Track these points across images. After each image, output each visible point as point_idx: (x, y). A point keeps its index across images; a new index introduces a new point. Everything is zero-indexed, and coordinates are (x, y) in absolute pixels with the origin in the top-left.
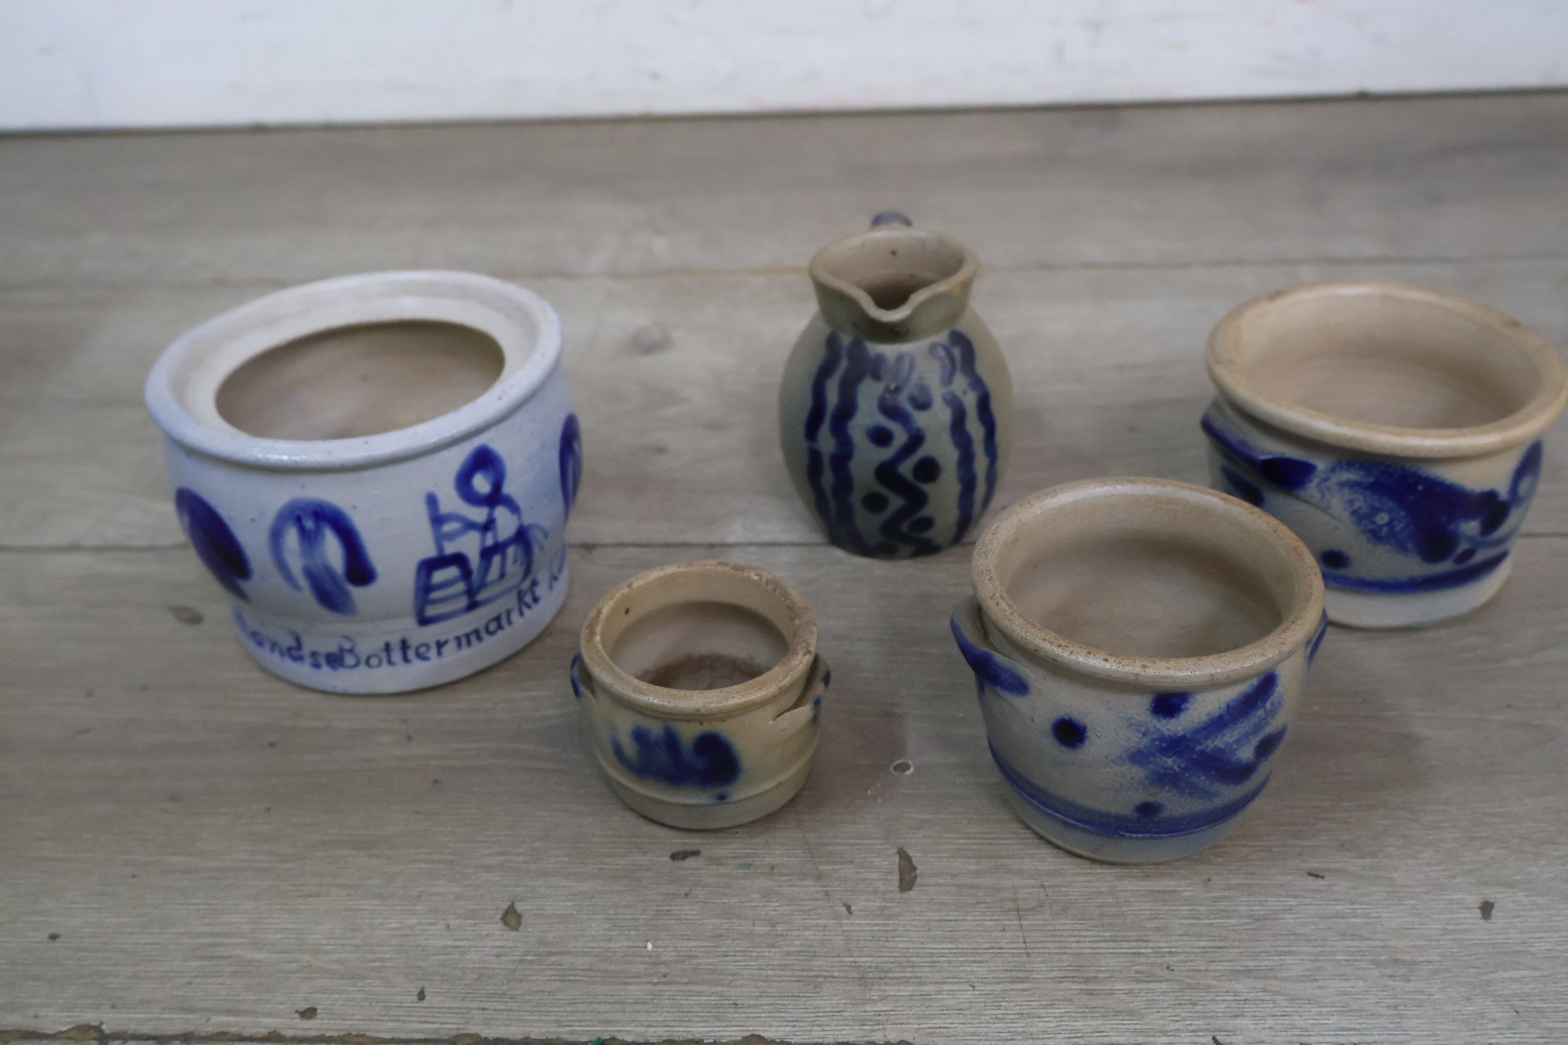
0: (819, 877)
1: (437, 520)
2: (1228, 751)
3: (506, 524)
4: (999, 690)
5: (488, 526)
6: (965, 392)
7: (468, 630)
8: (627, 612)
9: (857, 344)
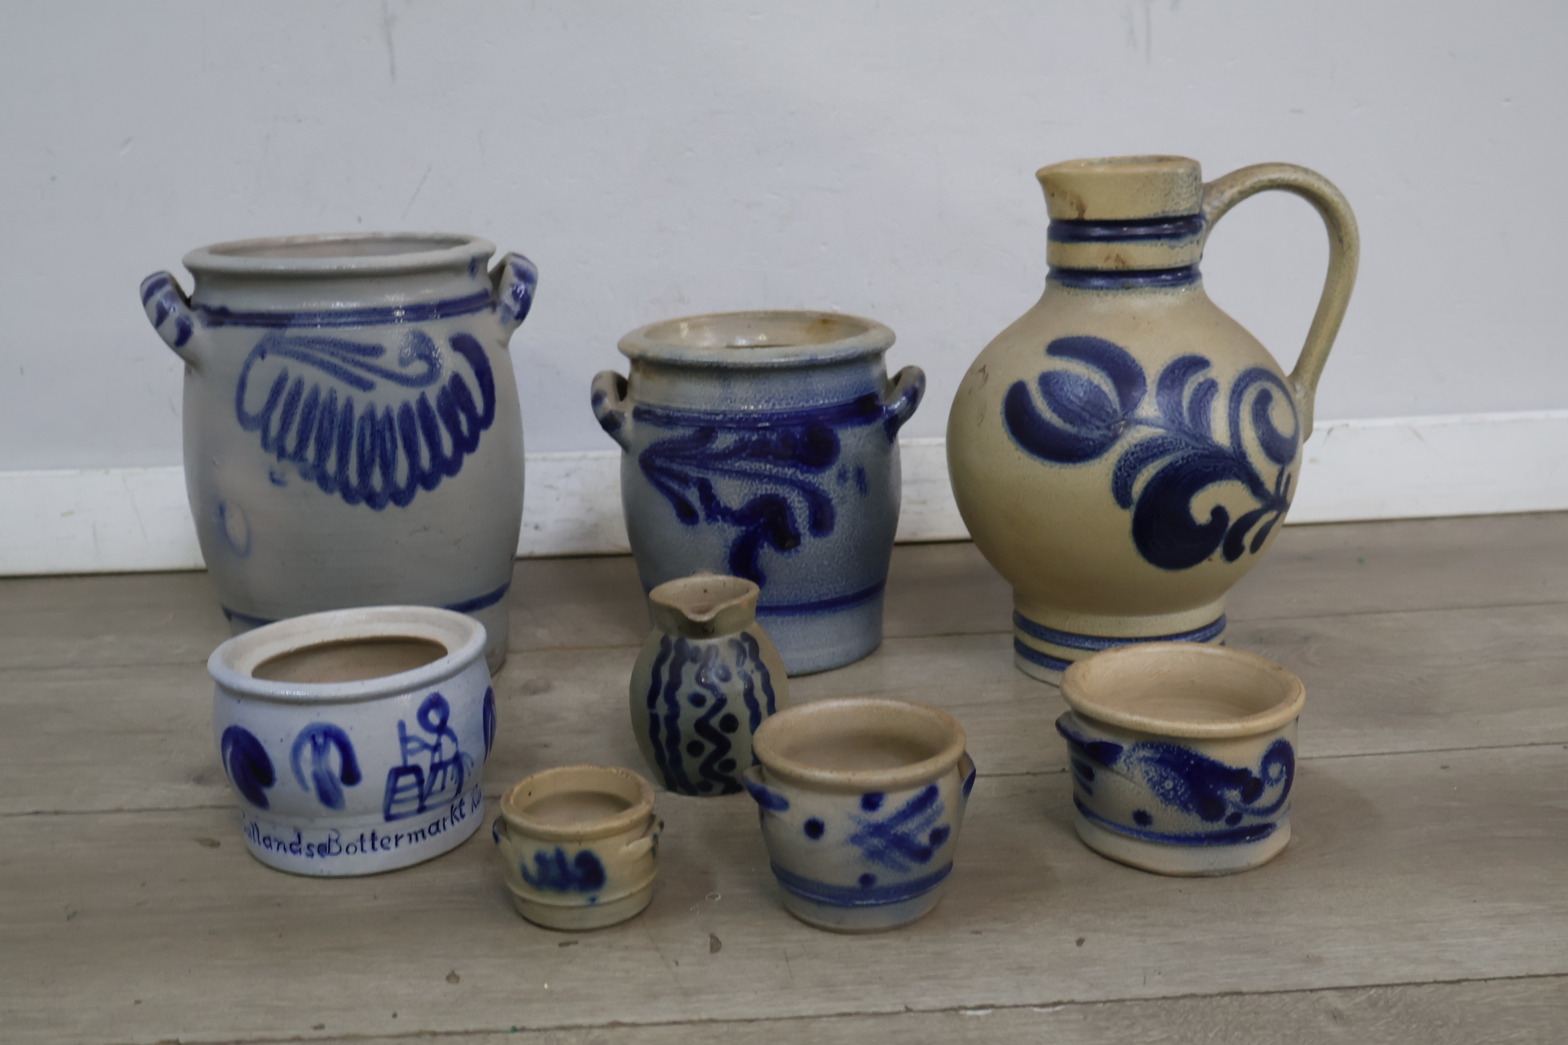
0: (657, 949)
1: (404, 740)
2: (911, 835)
3: (448, 750)
4: (772, 811)
5: (436, 748)
6: (752, 672)
7: (417, 829)
8: (530, 794)
9: (681, 641)
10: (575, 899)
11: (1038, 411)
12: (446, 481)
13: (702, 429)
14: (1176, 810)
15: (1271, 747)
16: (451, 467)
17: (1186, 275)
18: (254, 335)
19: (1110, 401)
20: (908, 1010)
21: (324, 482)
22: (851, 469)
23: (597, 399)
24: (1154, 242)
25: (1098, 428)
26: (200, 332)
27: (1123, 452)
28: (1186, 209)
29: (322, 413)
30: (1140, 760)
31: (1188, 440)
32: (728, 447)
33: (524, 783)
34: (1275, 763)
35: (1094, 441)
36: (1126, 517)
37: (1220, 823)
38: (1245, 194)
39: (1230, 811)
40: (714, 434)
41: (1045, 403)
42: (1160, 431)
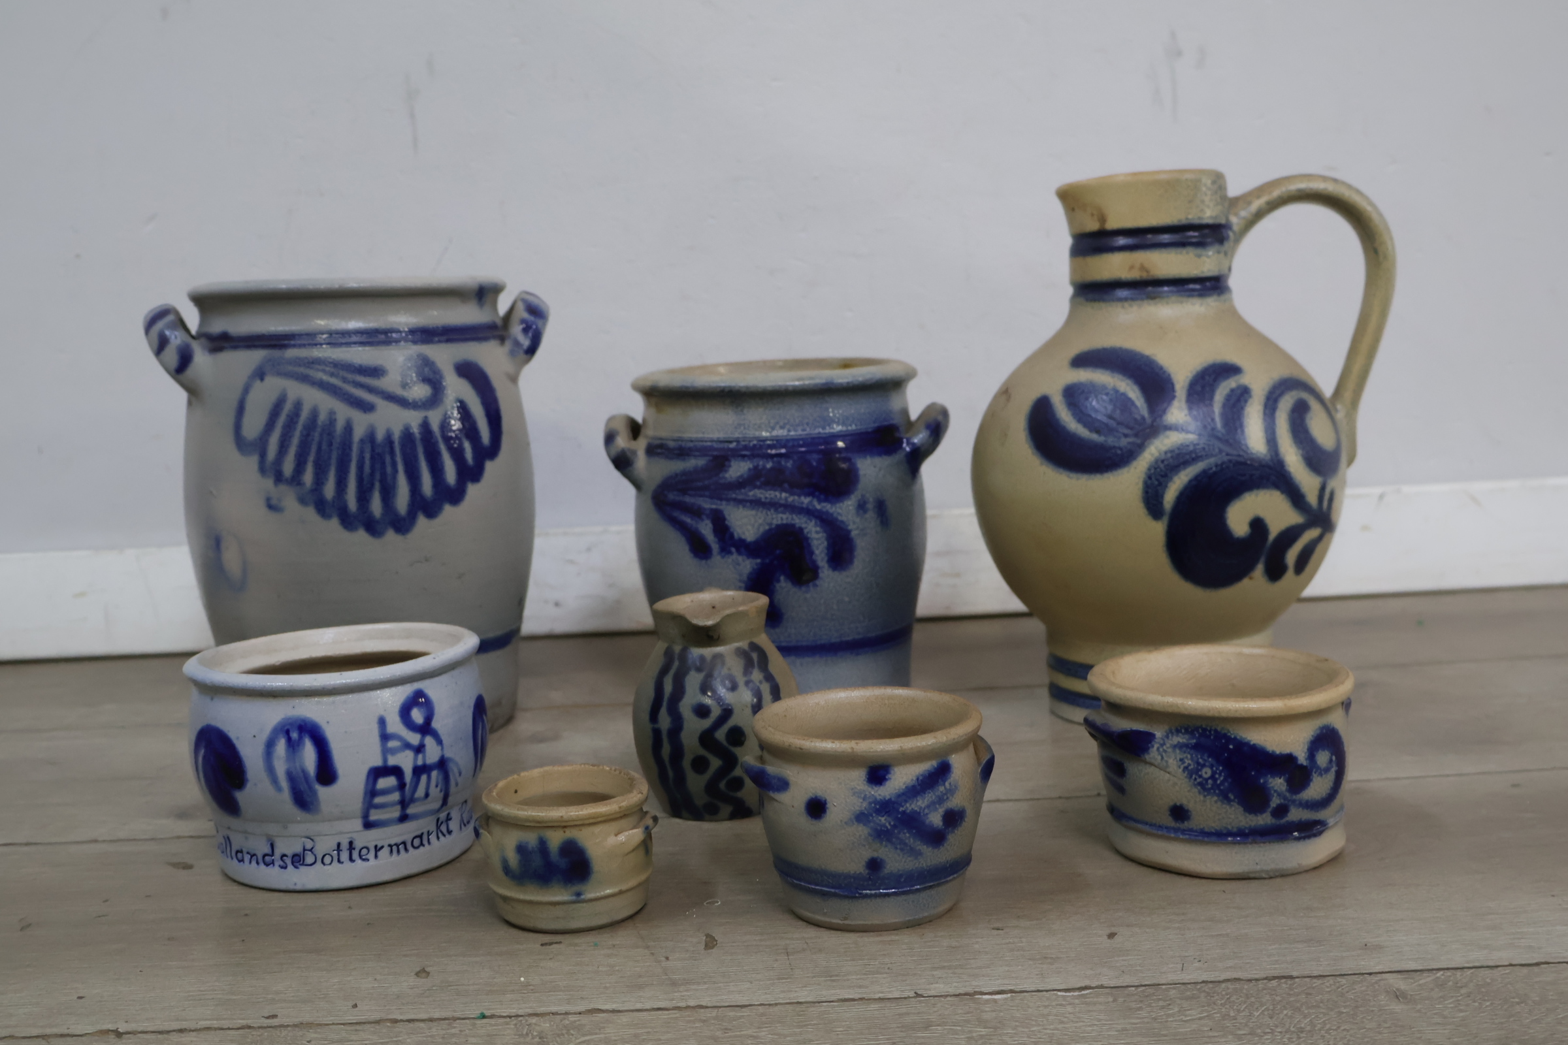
0: (648, 947)
1: (385, 737)
2: (922, 814)
3: (432, 753)
4: (771, 794)
5: (419, 749)
6: (761, 683)
7: (398, 840)
8: (516, 792)
9: (685, 651)
10: (559, 894)
11: (1063, 423)
12: (448, 510)
13: (715, 458)
14: (1216, 802)
15: (1318, 732)
16: (455, 496)
17: (1214, 285)
18: (255, 357)
19: (1136, 407)
20: (918, 995)
21: (322, 508)
22: (871, 500)
23: (609, 438)
24: (1179, 250)
25: (1126, 436)
26: (202, 359)
27: (1153, 459)
28: (1211, 217)
29: (321, 435)
30: (1174, 747)
31: (1221, 446)
32: (741, 476)
33: (510, 778)
34: (1324, 750)
35: (1121, 449)
36: (1157, 530)
37: (1264, 815)
38: (1274, 205)
39: (1275, 802)
40: (727, 463)
41: (1069, 414)
42: (1191, 437)
